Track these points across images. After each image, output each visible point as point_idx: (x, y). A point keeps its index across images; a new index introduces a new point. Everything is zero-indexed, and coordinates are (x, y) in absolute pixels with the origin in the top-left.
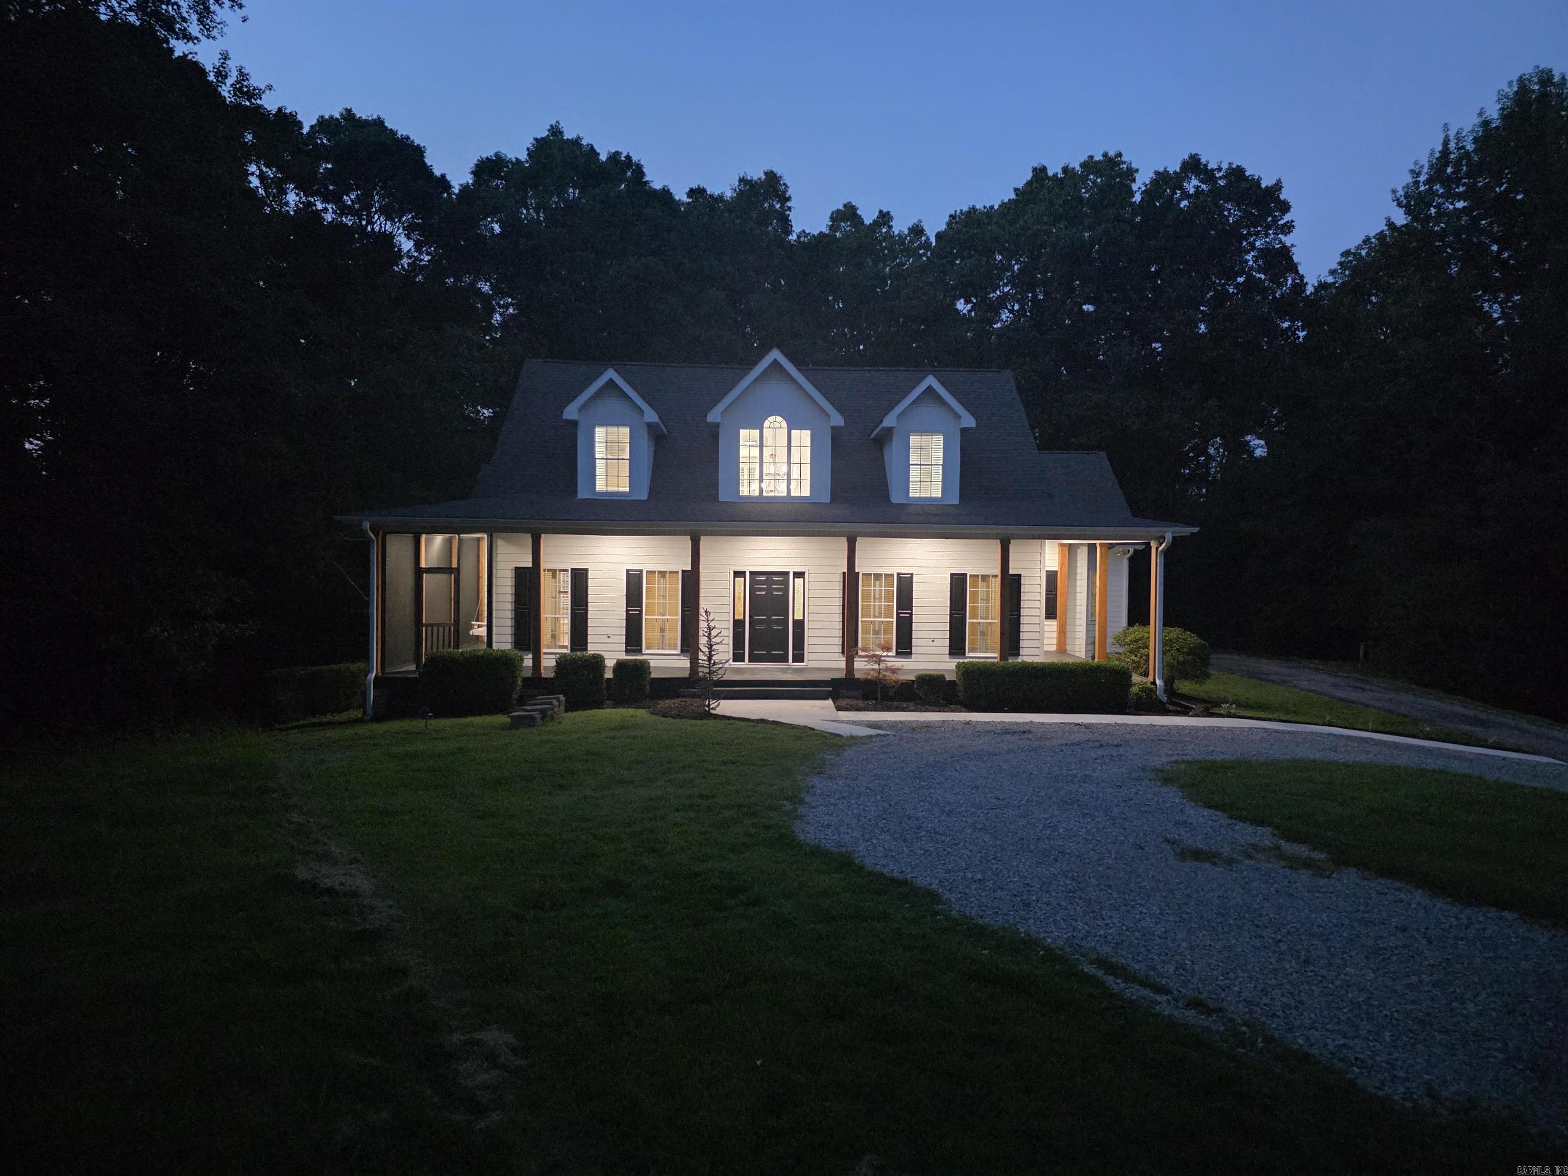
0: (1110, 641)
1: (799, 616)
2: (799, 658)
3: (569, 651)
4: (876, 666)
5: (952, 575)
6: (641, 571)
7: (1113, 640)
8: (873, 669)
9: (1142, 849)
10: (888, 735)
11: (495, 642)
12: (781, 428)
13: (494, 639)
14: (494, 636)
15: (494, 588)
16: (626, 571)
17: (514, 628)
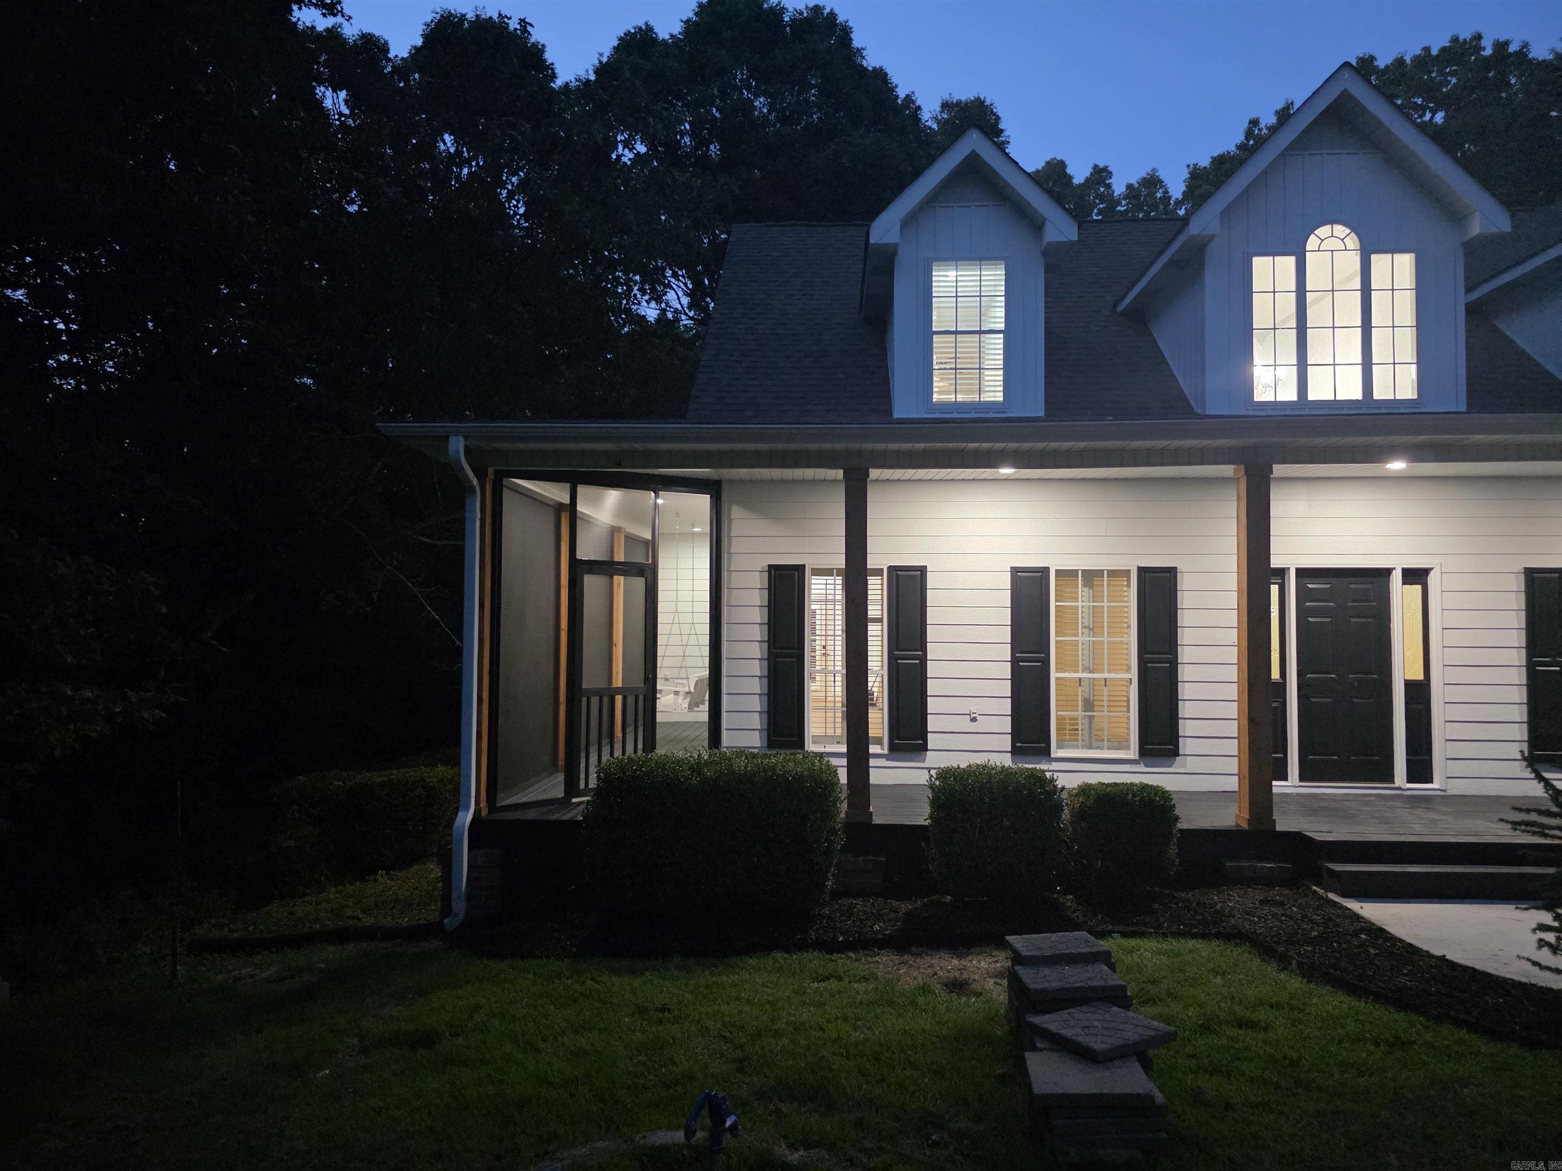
1: (1416, 674)
2: (1421, 771)
6: (1045, 571)
11: (727, 729)
12: (1346, 250)
13: (725, 723)
14: (724, 716)
15: (725, 610)
16: (1011, 571)
17: (766, 697)
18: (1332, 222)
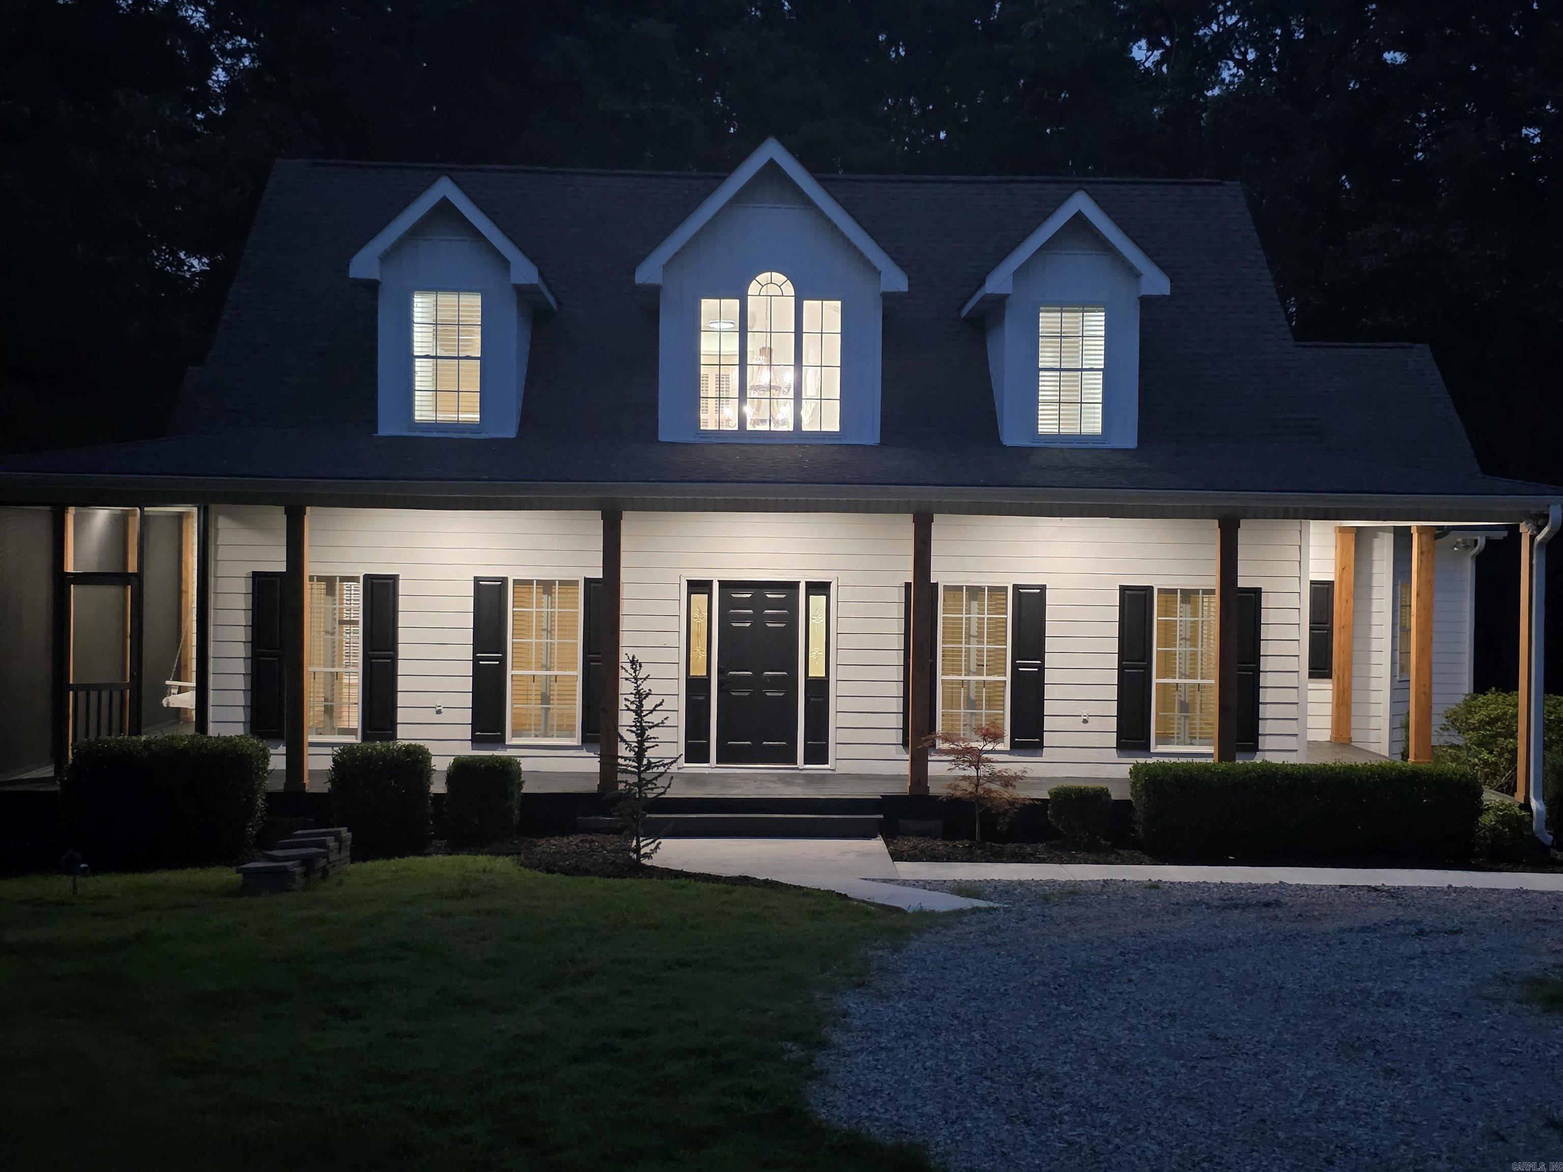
0: (1438, 721)
1: (817, 671)
2: (817, 753)
3: (359, 741)
4: (972, 772)
5: (1123, 589)
6: (504, 580)
7: (1444, 721)
8: (964, 778)
9: (1502, 1139)
10: (995, 909)
11: (213, 722)
12: (783, 296)
13: (211, 716)
14: (211, 710)
15: (211, 613)
16: (474, 580)
17: (250, 693)
18: (771, 270)
